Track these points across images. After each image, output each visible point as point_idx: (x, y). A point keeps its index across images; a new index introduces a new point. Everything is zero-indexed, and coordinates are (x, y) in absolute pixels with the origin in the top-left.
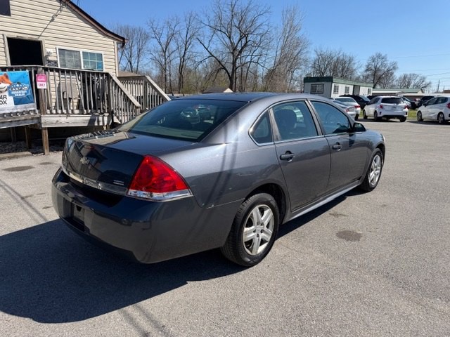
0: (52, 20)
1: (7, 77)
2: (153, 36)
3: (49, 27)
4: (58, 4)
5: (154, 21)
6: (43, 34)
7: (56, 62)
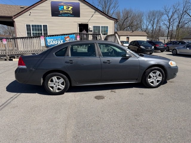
0: (92, 17)
1: (69, 37)
2: (165, 13)
3: (91, 19)
4: (94, 11)
5: (166, 6)
6: (89, 21)
7: (92, 31)
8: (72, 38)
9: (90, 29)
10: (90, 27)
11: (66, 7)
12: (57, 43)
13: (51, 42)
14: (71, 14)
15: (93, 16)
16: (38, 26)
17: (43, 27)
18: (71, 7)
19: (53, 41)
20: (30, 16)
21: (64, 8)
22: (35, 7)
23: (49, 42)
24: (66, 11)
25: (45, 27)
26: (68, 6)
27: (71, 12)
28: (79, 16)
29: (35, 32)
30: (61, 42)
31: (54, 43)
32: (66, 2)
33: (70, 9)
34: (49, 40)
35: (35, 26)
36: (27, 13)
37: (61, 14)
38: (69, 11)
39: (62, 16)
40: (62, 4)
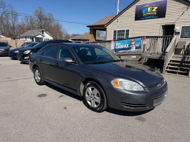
1: (135, 40)
3: (180, 18)
6: (177, 21)
7: (179, 33)
8: (138, 42)
9: (177, 31)
10: (177, 28)
11: (150, 8)
12: (124, 47)
13: (119, 46)
14: (155, 16)
15: (184, 14)
16: (122, 31)
17: (126, 32)
18: (156, 8)
19: (121, 45)
20: (118, 22)
21: (147, 10)
22: (122, 14)
23: (117, 46)
24: (150, 13)
25: (128, 31)
26: (153, 7)
27: (156, 13)
28: (164, 17)
29: (119, 37)
30: (126, 46)
31: (121, 46)
32: (151, 3)
33: (154, 10)
34: (118, 44)
35: (120, 31)
36: (116, 20)
37: (144, 17)
38: (153, 12)
39: (145, 19)
40: (147, 6)
